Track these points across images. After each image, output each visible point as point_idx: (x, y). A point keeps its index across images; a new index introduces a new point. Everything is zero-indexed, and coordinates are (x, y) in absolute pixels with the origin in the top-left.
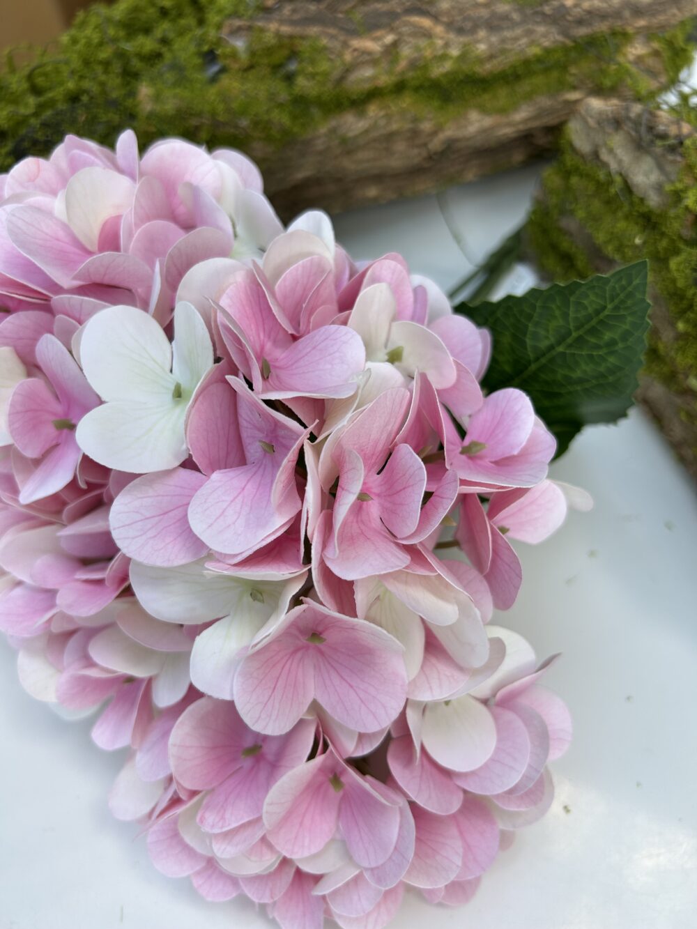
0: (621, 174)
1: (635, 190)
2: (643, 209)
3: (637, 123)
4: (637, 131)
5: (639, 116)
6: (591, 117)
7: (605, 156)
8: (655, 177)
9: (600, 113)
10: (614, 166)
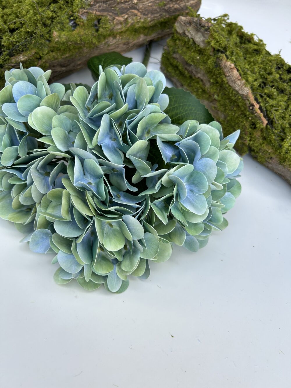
0: (192, 38)
1: (196, 42)
2: (199, 48)
3: (196, 23)
4: (196, 25)
5: (196, 21)
6: (182, 22)
7: (187, 33)
8: (202, 39)
9: (185, 20)
10: (190, 36)
